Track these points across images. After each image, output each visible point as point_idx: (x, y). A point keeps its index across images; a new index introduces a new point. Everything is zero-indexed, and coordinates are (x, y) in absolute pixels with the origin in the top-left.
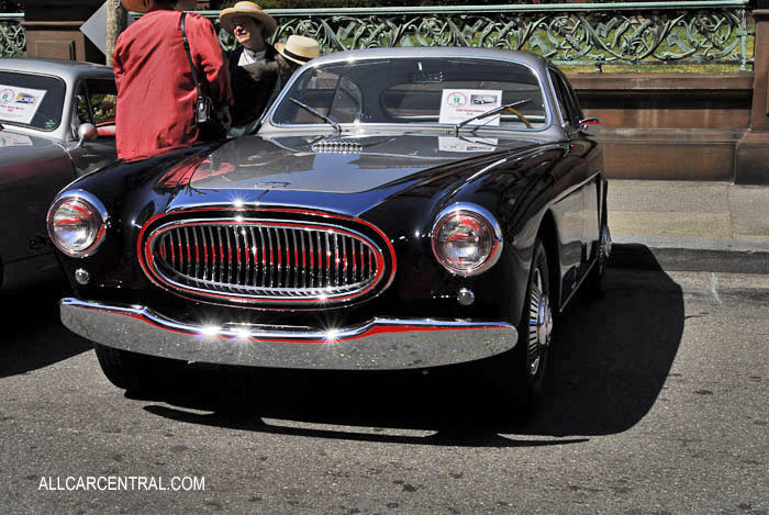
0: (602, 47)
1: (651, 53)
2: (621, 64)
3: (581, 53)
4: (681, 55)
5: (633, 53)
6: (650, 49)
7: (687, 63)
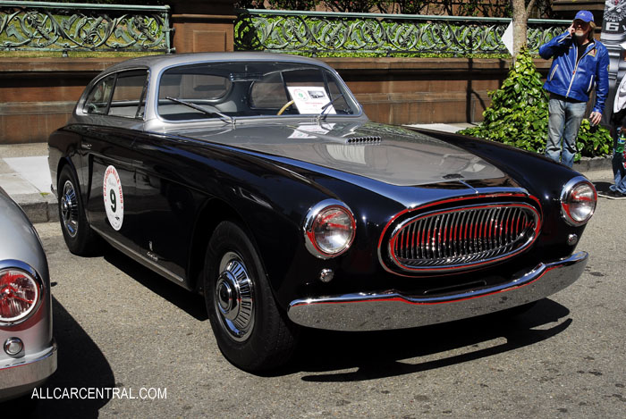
0: (67, 38)
1: (104, 43)
2: (83, 51)
3: (51, 42)
4: (125, 45)
5: (91, 42)
6: (103, 40)
7: (131, 51)
